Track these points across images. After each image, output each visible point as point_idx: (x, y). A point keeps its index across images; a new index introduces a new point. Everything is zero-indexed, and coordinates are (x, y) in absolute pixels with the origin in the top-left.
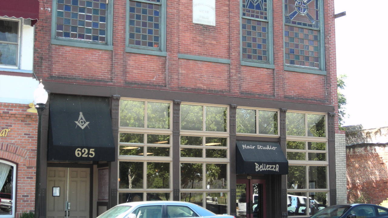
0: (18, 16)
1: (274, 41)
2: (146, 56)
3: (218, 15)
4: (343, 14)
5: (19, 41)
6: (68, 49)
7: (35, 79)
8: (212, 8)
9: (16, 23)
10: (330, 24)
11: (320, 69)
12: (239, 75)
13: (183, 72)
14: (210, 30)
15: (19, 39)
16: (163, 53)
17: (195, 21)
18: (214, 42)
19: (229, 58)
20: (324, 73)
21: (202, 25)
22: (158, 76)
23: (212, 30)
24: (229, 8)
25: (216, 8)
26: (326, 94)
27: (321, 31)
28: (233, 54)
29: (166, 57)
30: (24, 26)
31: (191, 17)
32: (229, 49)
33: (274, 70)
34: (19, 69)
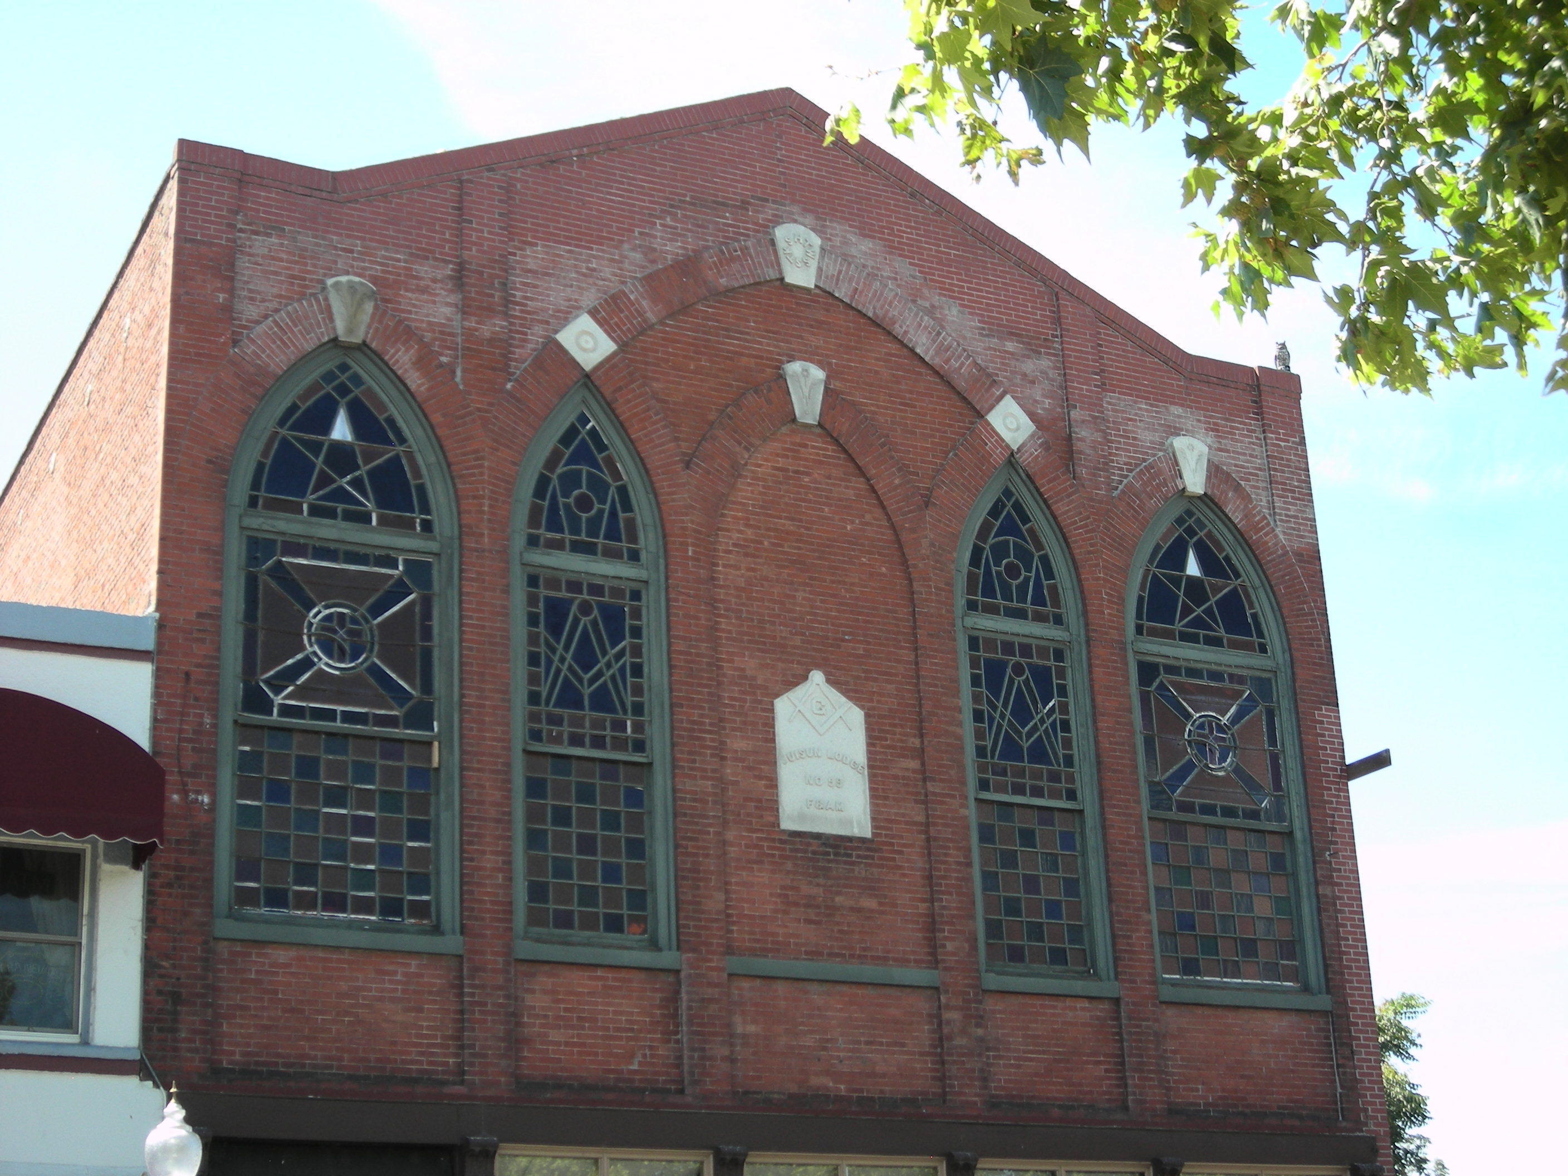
0: (79, 833)
1: (1109, 885)
2: (599, 973)
3: (878, 793)
4: (1380, 761)
5: (85, 929)
6: (282, 955)
7: (150, 1084)
8: (854, 766)
9: (75, 859)
10: (1332, 802)
11: (1306, 989)
12: (980, 1032)
13: (752, 1029)
14: (850, 856)
15: (84, 922)
16: (668, 958)
17: (787, 824)
18: (869, 903)
19: (934, 962)
20: (1323, 1002)
21: (818, 836)
22: (648, 1052)
23: (858, 856)
24: (923, 764)
25: (870, 767)
26: (1339, 1090)
27: (1298, 835)
28: (950, 946)
29: (677, 972)
30: (106, 867)
31: (773, 806)
32: (931, 926)
33: (1117, 1001)
34: (85, 1042)
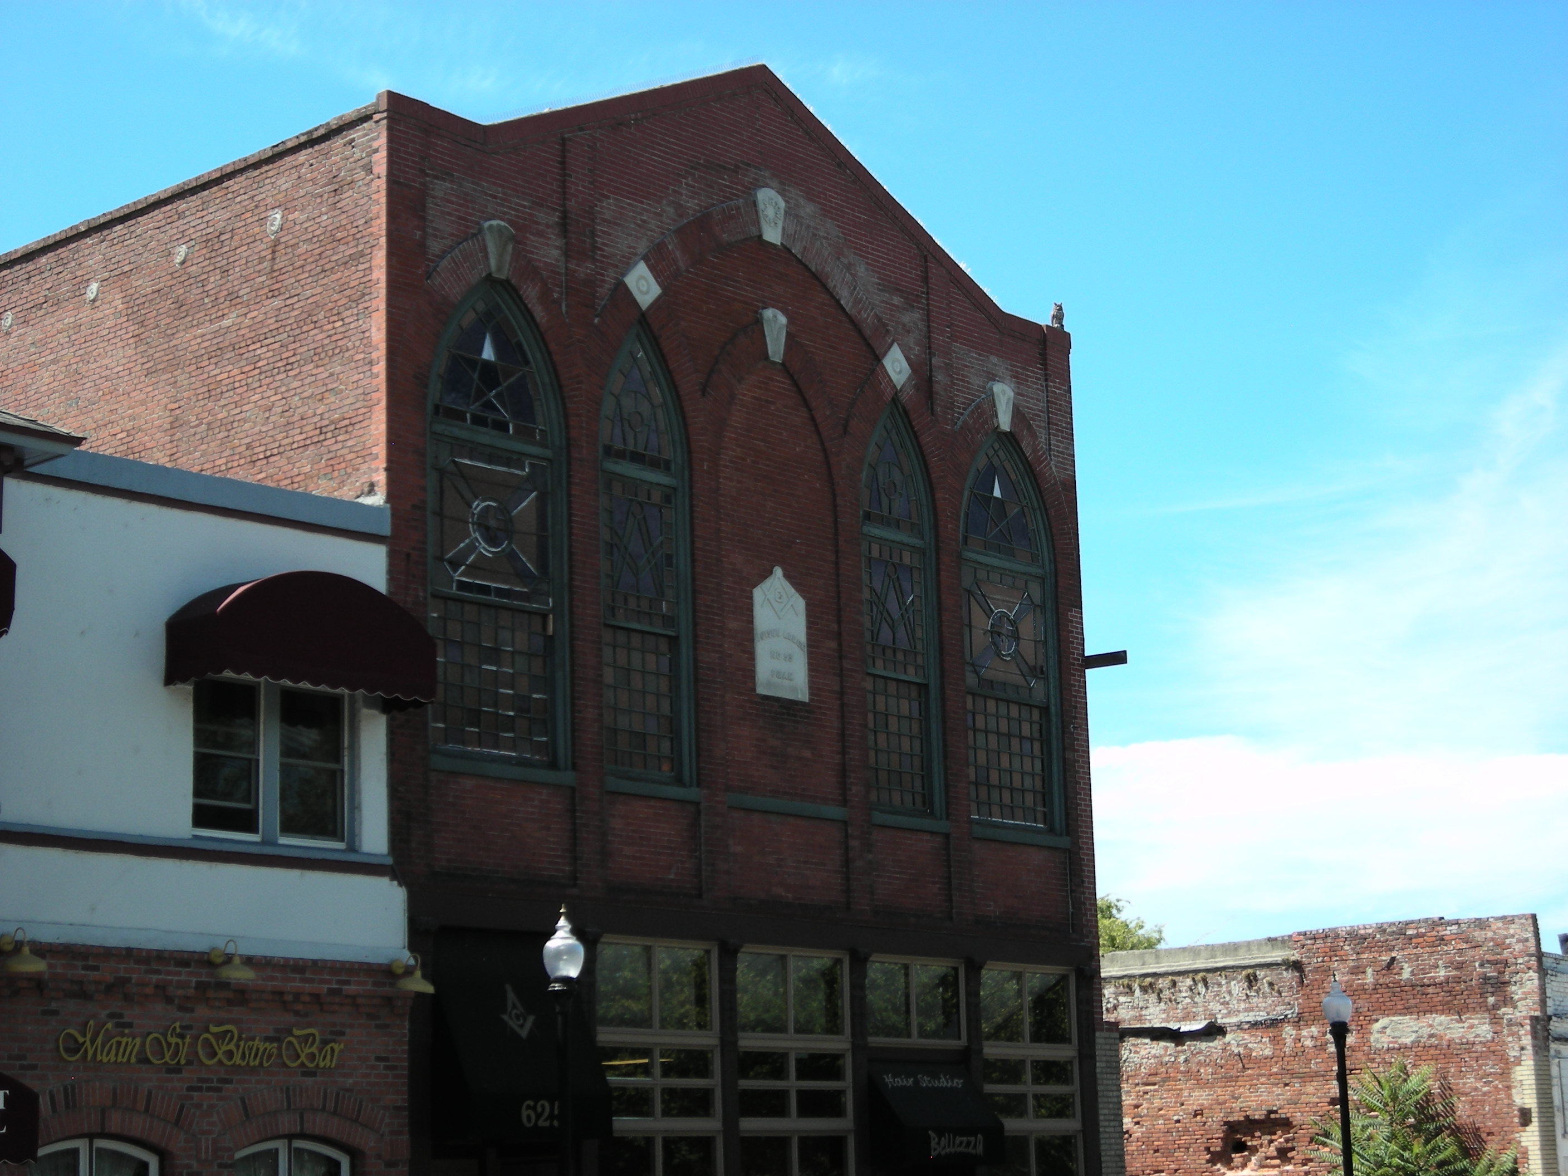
1: (945, 745)
2: (652, 803)
3: (814, 668)
4: (1118, 658)
5: (346, 759)
6: (469, 783)
7: (395, 883)
8: (799, 645)
9: (336, 702)
10: (1075, 686)
11: (1051, 830)
12: (870, 856)
13: (739, 849)
14: (795, 716)
15: (346, 753)
16: (692, 793)
17: (761, 690)
18: (807, 754)
19: (844, 802)
20: (1064, 842)
21: (778, 700)
22: (679, 865)
23: (801, 717)
24: (840, 645)
25: (809, 646)
26: (1071, 910)
27: (1053, 709)
28: (854, 789)
29: (698, 804)
30: (365, 711)
31: (750, 673)
32: (843, 772)
33: (947, 836)
34: (352, 848)
